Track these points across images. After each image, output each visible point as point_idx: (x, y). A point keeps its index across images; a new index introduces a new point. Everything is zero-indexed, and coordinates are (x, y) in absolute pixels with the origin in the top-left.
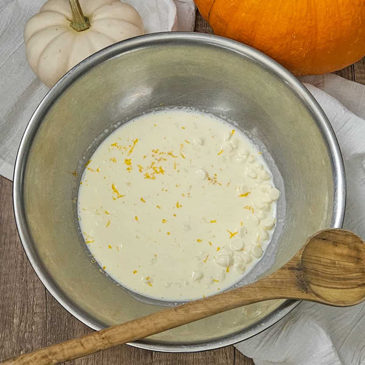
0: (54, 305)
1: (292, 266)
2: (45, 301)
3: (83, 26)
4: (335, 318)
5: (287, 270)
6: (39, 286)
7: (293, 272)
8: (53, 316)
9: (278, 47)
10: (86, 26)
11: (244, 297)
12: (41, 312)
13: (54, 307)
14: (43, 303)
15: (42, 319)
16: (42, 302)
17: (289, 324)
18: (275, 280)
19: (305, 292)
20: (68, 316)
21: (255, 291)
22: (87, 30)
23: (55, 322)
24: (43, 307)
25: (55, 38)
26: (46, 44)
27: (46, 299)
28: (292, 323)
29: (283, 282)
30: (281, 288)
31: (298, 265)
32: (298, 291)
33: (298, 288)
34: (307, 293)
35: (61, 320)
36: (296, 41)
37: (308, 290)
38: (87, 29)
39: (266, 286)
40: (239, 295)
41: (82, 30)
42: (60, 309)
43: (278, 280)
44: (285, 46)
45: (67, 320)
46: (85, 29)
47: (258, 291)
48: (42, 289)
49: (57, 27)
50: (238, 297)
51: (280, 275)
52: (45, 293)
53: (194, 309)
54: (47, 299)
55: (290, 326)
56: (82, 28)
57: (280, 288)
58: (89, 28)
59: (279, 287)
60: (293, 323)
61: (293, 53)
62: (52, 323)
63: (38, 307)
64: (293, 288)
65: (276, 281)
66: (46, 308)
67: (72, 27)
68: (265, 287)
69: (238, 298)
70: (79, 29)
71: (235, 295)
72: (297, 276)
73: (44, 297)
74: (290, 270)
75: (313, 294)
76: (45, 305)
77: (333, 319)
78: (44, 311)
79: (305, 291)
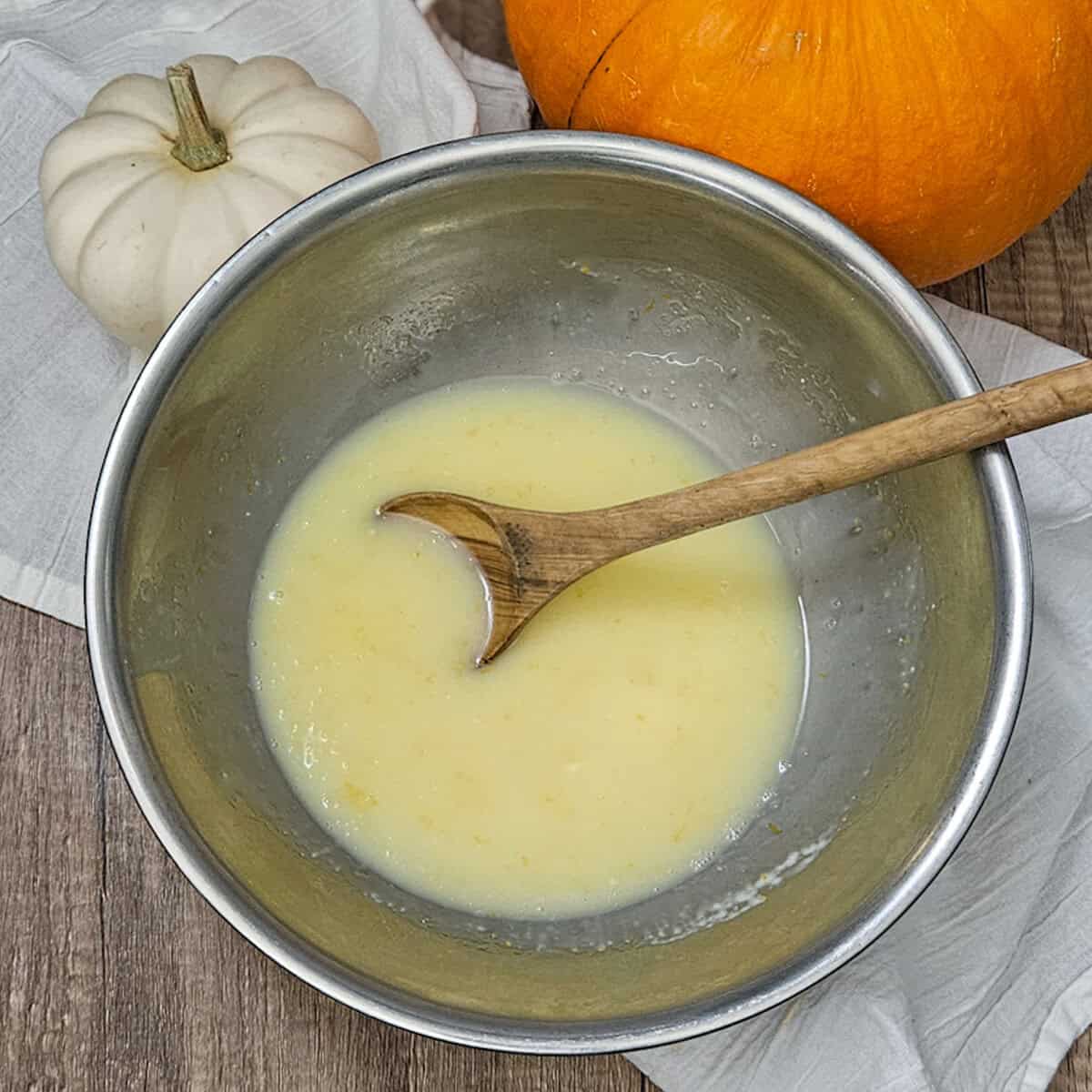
0: (125, 954)
1: (540, 589)
2: (101, 942)
3: (209, 156)
4: (931, 991)
5: (550, 579)
6: (83, 902)
7: (536, 573)
8: (122, 987)
10: (218, 156)
11: (653, 514)
12: (87, 975)
13: (127, 960)
14: (95, 951)
15: (90, 996)
16: (92, 947)
17: (802, 1009)
18: (579, 556)
19: (513, 526)
20: (165, 987)
21: (625, 529)
22: (222, 166)
23: (128, 1004)
24: (93, 961)
25: (130, 192)
26: (104, 206)
27: (103, 936)
28: (807, 1006)
29: (561, 551)
30: (565, 535)
31: (525, 591)
32: (528, 528)
33: (527, 536)
34: (509, 524)
35: (147, 996)
37: (506, 529)
38: (221, 163)
39: (601, 542)
40: (664, 520)
41: (207, 168)
42: (143, 965)
43: (572, 556)
45: (162, 998)
46: (215, 166)
47: (620, 530)
48: (90, 911)
49: (133, 159)
50: (667, 516)
51: (566, 569)
52: (99, 922)
53: (775, 487)
54: (106, 936)
55: (803, 1013)
56: (207, 162)
57: (569, 535)
58: (225, 161)
59: (570, 539)
60: (811, 1007)
62: (119, 1006)
63: (78, 959)
64: (540, 535)
65: (577, 553)
66: (101, 963)
67: (176, 158)
68: (604, 538)
69: (667, 512)
70: (197, 166)
71: (674, 520)
72: (528, 564)
73: (97, 931)
74: (544, 578)
75: (495, 521)
76: (101, 954)
77: (925, 994)
78: (98, 973)
79: (511, 530)
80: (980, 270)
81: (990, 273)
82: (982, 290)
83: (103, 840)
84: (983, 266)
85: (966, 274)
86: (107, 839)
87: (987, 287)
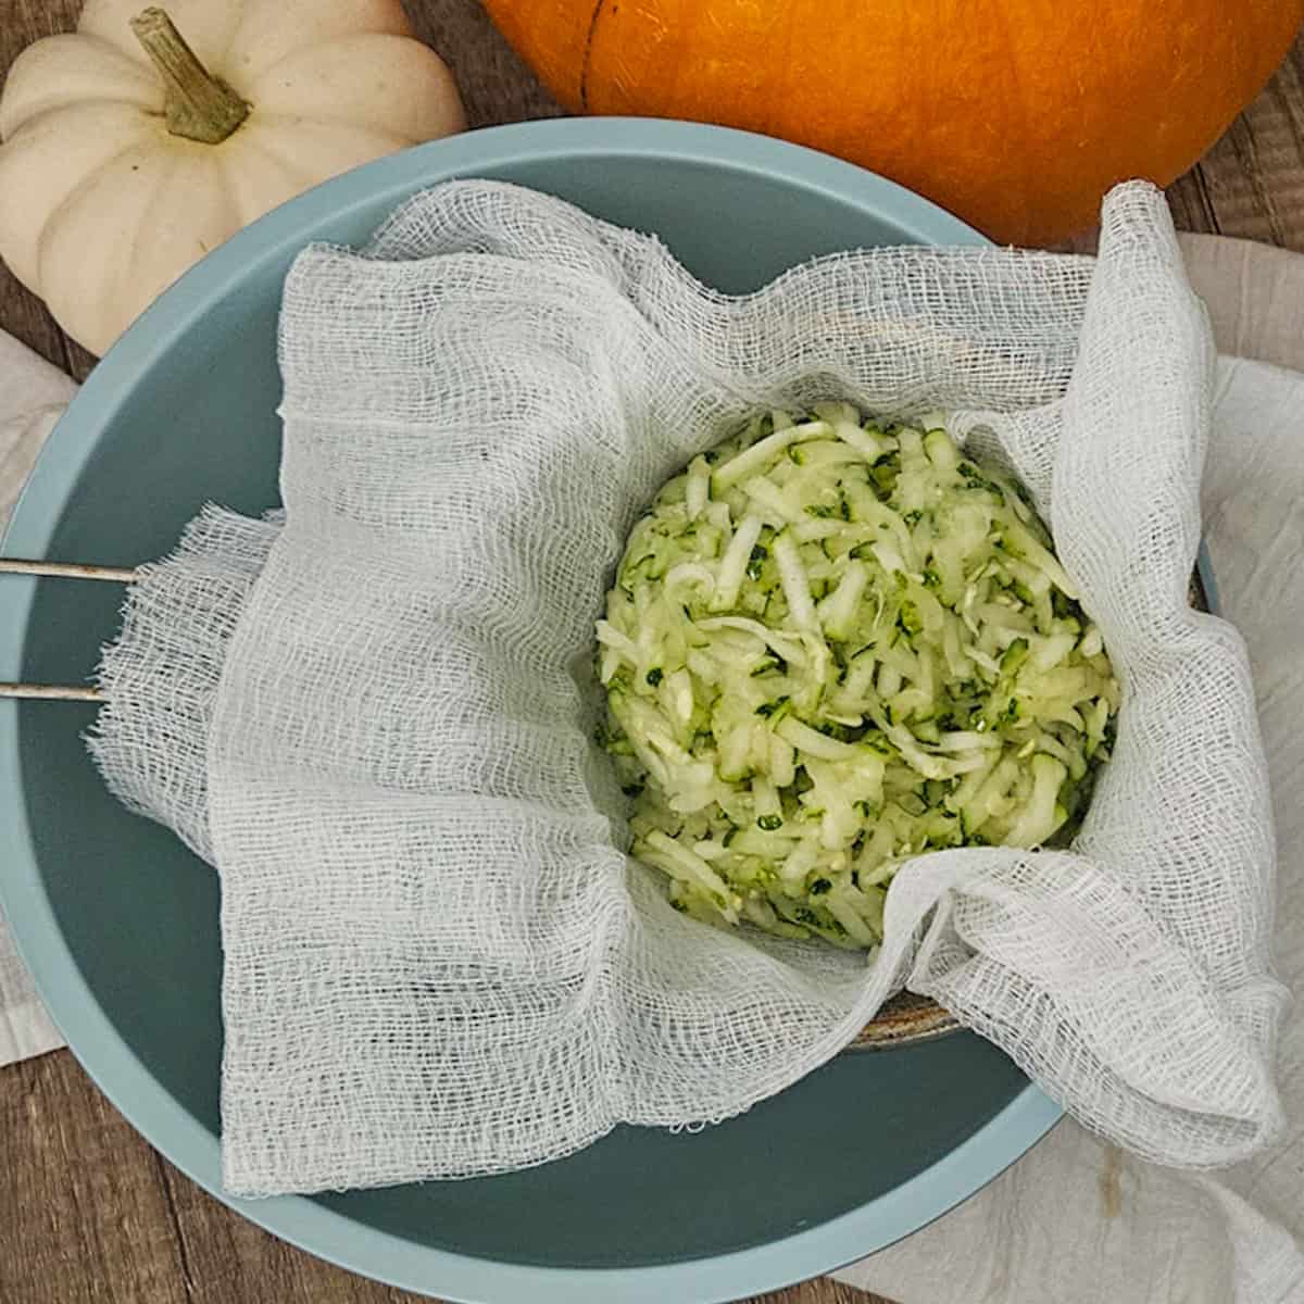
41: (230, 133)
46: (237, 125)
49: (129, 159)
56: (225, 125)
58: (247, 114)
70: (215, 135)
80: (1197, 172)
81: (1211, 173)
82: (1205, 201)
83: (172, 1211)
84: (1198, 165)
85: (1178, 181)
86: (177, 1209)
87: (1211, 195)
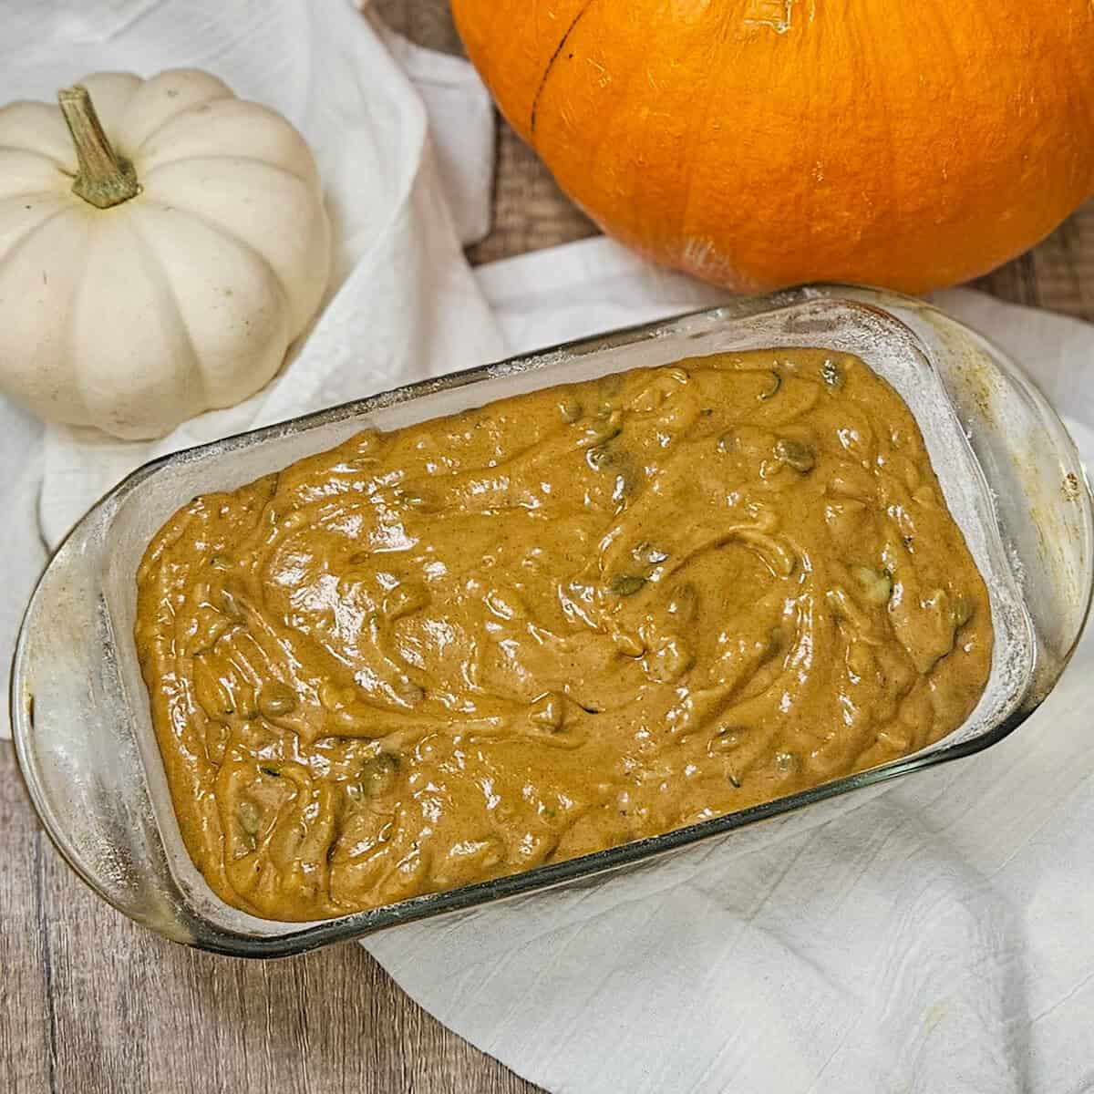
3: (116, 190)
6: (29, 1071)
9: (768, 212)
10: (127, 190)
22: (131, 201)
36: (827, 191)
38: (131, 197)
41: (115, 204)
44: (789, 208)
46: (124, 200)
48: (39, 1081)
56: (113, 197)
58: (135, 194)
61: (819, 229)
67: (79, 195)
70: (103, 202)
83: (49, 995)
86: (54, 995)
